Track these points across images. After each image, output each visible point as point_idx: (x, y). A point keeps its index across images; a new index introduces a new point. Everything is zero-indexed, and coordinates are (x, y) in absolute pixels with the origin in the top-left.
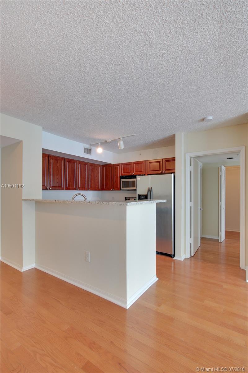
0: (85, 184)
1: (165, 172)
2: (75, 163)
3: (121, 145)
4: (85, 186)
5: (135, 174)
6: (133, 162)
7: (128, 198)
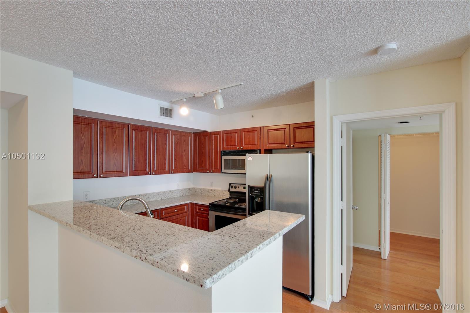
0: (165, 163)
1: (293, 146)
2: (148, 132)
3: (219, 102)
4: (166, 167)
5: (244, 149)
6: (241, 129)
7: (234, 185)
